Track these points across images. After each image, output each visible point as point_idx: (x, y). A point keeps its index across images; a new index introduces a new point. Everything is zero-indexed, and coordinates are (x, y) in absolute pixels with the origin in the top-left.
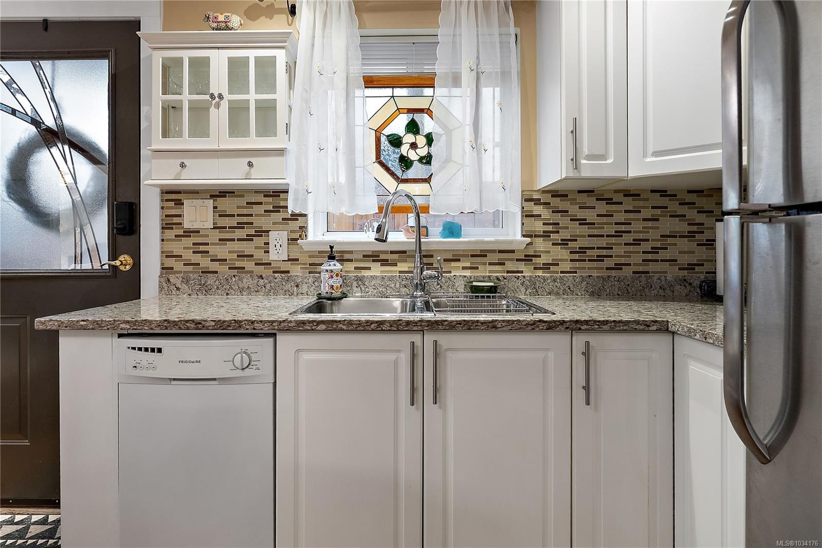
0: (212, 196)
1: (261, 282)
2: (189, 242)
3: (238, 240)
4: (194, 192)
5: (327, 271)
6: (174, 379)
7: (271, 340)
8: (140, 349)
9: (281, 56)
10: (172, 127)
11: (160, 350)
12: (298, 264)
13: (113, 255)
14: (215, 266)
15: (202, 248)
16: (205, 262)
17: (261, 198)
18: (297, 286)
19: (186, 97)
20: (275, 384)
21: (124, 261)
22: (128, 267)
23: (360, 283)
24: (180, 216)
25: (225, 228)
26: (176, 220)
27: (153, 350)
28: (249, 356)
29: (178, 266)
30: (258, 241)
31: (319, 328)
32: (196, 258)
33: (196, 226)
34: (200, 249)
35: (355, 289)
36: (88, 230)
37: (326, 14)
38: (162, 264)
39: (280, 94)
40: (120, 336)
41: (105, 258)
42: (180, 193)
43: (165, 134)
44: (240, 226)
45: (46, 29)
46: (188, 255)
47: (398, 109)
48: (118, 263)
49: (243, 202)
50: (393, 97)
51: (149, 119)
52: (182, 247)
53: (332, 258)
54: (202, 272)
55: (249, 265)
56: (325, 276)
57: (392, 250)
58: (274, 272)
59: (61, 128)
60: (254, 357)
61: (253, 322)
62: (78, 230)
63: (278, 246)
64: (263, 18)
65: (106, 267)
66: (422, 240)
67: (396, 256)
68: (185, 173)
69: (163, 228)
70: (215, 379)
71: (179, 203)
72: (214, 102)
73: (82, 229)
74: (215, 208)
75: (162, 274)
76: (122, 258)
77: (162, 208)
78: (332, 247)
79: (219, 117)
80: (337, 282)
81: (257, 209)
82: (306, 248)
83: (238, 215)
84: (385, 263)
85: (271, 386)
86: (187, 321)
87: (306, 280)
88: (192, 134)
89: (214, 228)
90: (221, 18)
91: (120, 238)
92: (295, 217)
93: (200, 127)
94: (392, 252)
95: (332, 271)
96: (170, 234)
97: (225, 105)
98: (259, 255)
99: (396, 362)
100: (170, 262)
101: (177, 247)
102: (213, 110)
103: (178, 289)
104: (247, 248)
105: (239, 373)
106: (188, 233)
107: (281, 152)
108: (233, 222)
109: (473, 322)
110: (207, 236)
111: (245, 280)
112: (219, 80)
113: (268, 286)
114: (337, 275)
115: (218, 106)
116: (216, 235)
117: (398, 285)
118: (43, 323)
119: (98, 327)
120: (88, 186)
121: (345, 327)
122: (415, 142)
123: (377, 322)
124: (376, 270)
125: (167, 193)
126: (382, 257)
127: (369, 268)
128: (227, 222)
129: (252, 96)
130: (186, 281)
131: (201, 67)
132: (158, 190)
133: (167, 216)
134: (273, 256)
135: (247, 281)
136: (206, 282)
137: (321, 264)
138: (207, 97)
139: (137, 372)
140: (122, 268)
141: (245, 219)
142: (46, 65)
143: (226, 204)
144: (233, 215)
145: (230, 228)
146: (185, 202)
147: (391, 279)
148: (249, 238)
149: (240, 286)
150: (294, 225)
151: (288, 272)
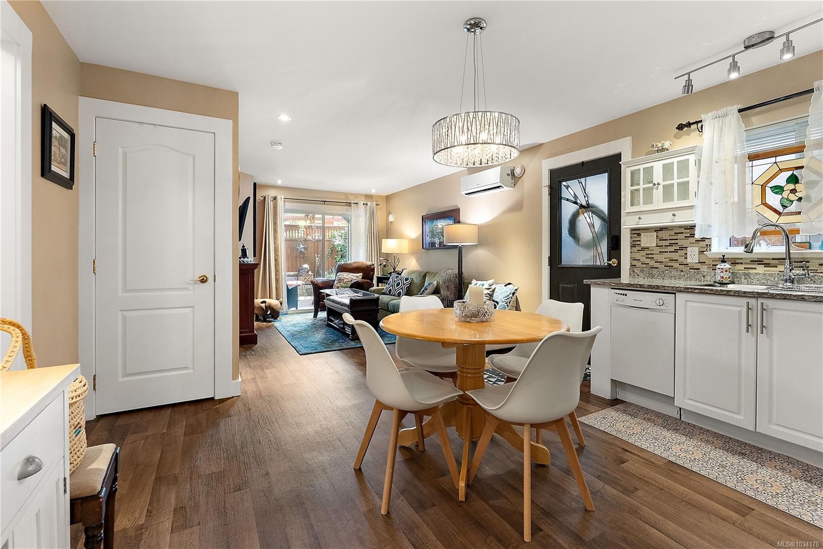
0: (655, 231)
1: (682, 273)
2: (644, 253)
3: (670, 252)
4: (646, 229)
5: (719, 269)
6: (632, 307)
7: (674, 295)
8: (619, 294)
9: (692, 158)
10: (635, 198)
11: (626, 295)
12: (706, 265)
13: (609, 259)
14: (657, 265)
15: (650, 256)
16: (652, 263)
17: (683, 230)
18: (704, 277)
19: (642, 186)
20: (675, 314)
21: (614, 262)
22: (615, 265)
23: (747, 276)
24: (639, 241)
25: (663, 246)
26: (637, 243)
27: (624, 295)
28: (663, 301)
29: (638, 264)
30: (682, 253)
31: (695, 291)
32: (648, 261)
33: (647, 245)
34: (649, 256)
35: (743, 280)
36: (599, 248)
37: (722, 128)
38: (631, 263)
39: (692, 178)
40: (612, 288)
41: (606, 261)
42: (639, 230)
43: (632, 205)
44: (671, 245)
45: (583, 166)
46: (644, 259)
47: (780, 169)
48: (611, 262)
49: (673, 233)
50: (776, 162)
51: (625, 197)
52: (641, 256)
53: (723, 261)
54: (651, 268)
55: (676, 265)
56: (718, 271)
57: (773, 257)
58: (690, 269)
59: (588, 204)
60: (665, 302)
61: (664, 287)
62: (595, 248)
63: (692, 255)
64: (685, 136)
65: (606, 264)
66: (791, 251)
67: (777, 261)
68: (641, 222)
69: (631, 247)
70: (648, 309)
71: (639, 235)
72: (655, 187)
73: (596, 248)
74: (657, 236)
75: (630, 268)
76: (613, 260)
77: (631, 237)
78: (724, 256)
79: (658, 194)
80: (726, 275)
81: (680, 236)
82: (709, 256)
83: (670, 240)
84: (767, 265)
85: (674, 315)
86: (637, 284)
87: (709, 274)
88: (645, 203)
89: (657, 246)
90: (660, 145)
91: (612, 251)
92: (703, 239)
93: (649, 199)
94: (773, 259)
95: (722, 269)
96: (635, 249)
97: (661, 187)
98: (682, 260)
99: (740, 312)
100: (635, 263)
101: (638, 256)
102: (654, 190)
103: (638, 275)
104: (675, 256)
105: (659, 307)
106: (643, 249)
107: (691, 207)
108: (667, 243)
109: (788, 295)
110: (653, 250)
111: (673, 272)
112: (658, 176)
113: (686, 276)
114: (726, 271)
115: (657, 188)
116: (658, 250)
117: (776, 279)
118: (586, 282)
119: (604, 285)
120: (599, 229)
121: (709, 292)
122: (795, 189)
123: (726, 291)
124: (761, 269)
125: (634, 230)
126: (765, 261)
127: (756, 269)
128: (664, 243)
129: (676, 181)
130: (642, 271)
131: (649, 171)
132: (629, 229)
133: (633, 241)
134: (689, 260)
135: (674, 273)
136: (652, 272)
137: (716, 265)
138: (652, 185)
139: (618, 302)
140: (613, 265)
141: (673, 241)
142: (583, 180)
143: (663, 234)
144: (667, 240)
145: (665, 246)
146: (642, 234)
147: (770, 275)
148: (676, 251)
149: (670, 275)
150: (703, 244)
151: (699, 269)
